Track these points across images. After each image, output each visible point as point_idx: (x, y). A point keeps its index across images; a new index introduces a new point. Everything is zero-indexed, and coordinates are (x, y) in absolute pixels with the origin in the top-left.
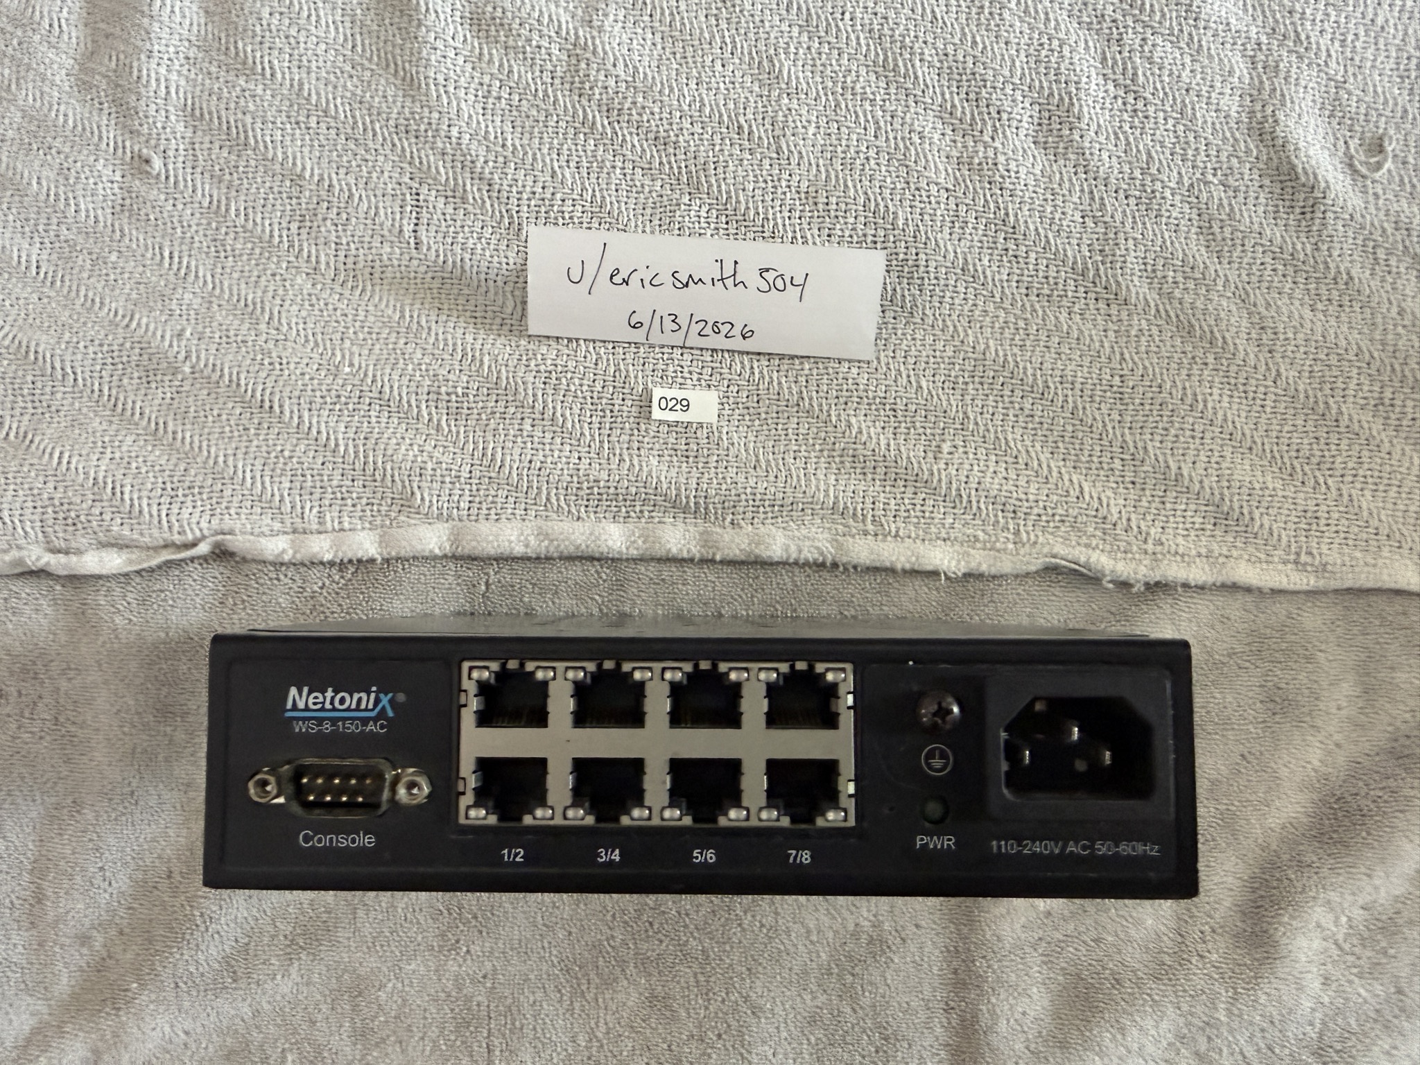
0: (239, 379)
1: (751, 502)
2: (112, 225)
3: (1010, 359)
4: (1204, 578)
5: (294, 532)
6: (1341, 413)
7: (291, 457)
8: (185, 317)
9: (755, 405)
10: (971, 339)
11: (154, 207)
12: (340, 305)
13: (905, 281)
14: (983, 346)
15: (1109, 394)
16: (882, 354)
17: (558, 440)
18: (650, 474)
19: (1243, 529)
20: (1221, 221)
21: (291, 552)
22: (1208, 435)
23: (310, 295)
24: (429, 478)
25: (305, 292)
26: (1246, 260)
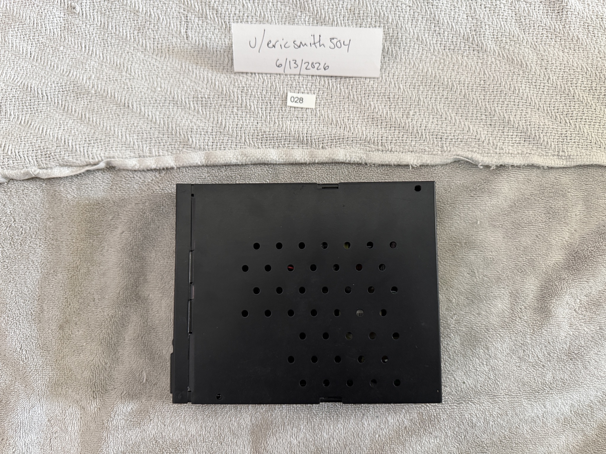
0: (114, 95)
1: (330, 138)
2: (61, 35)
3: (437, 74)
4: (520, 163)
5: (140, 157)
6: (575, 93)
7: (137, 126)
8: (92, 71)
9: (330, 98)
10: (421, 67)
11: (77, 27)
12: (156, 64)
13: (393, 44)
14: (426, 70)
15: (479, 88)
16: (384, 75)
17: (248, 116)
18: (287, 128)
19: (537, 142)
20: (525, 16)
21: (138, 165)
22: (521, 104)
23: (143, 60)
24: (195, 133)
25: (141, 59)
26: (535, 32)
